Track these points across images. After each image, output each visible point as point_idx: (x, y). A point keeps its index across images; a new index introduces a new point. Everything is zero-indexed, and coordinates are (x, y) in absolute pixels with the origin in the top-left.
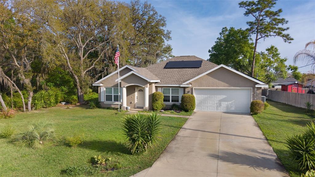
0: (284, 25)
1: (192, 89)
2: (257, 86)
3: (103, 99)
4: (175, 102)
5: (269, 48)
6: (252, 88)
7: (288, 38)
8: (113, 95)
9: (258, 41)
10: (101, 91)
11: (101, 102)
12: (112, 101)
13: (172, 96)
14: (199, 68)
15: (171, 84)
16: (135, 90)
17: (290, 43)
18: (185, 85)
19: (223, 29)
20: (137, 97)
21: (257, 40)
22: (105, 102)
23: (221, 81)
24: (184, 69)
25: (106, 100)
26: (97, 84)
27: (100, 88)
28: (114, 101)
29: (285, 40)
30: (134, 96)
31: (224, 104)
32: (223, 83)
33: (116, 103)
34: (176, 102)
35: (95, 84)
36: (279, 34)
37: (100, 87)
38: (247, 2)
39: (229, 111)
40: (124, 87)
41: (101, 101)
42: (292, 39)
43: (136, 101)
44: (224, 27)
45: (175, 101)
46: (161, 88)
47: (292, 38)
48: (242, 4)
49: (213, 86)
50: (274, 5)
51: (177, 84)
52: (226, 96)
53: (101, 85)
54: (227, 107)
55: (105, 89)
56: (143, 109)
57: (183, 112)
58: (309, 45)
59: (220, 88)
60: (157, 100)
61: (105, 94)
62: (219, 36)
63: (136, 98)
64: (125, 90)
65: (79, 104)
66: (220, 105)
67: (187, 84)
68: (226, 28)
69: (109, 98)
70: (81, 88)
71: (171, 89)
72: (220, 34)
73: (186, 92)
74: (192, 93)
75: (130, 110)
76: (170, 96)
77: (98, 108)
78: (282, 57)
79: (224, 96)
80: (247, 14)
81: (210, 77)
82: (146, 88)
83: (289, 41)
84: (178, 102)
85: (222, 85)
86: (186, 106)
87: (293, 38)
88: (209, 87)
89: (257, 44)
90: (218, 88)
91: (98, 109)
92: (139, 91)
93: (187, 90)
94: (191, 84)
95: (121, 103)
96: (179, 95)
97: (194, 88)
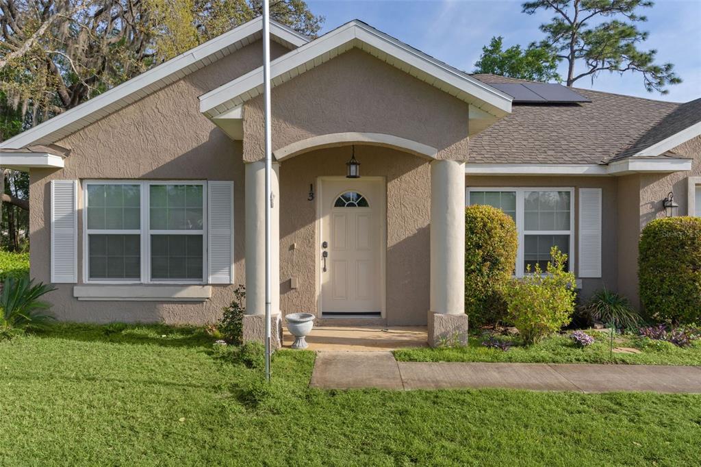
0: (639, 41)
1: (683, 185)
3: (65, 265)
7: (661, 77)
8: (145, 232)
11: (53, 287)
12: (138, 276)
13: (526, 238)
16: (312, 196)
17: (665, 92)
18: (651, 158)
20: (325, 245)
21: (570, 81)
22: (80, 283)
25: (92, 275)
26: (16, 152)
27: (48, 186)
28: (153, 276)
29: (651, 83)
30: (310, 240)
33: (177, 289)
37: (43, 181)
41: (53, 281)
42: (678, 81)
43: (321, 278)
53: (55, 160)
61: (87, 232)
63: (322, 250)
67: (667, 157)
71: (523, 190)
73: (644, 210)
74: (686, 210)
75: (310, 339)
77: (28, 331)
80: (530, 7)
82: (452, 161)
92: (339, 203)
93: (649, 196)
94: (669, 155)
95: (208, 292)
96: (571, 233)
97: (692, 182)
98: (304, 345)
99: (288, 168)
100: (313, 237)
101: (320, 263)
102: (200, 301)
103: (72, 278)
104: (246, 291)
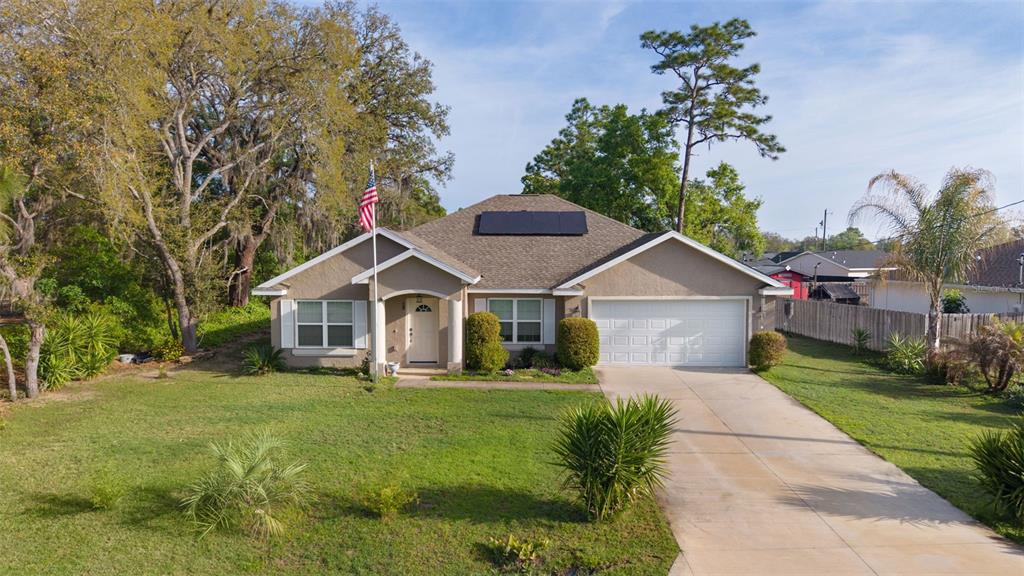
0: (758, 106)
1: (585, 301)
2: (766, 292)
3: (288, 339)
4: (527, 340)
5: (716, 169)
6: (750, 298)
7: (770, 145)
8: (325, 325)
9: (693, 150)
10: (282, 314)
11: (283, 350)
12: (321, 344)
13: (519, 323)
14: (581, 235)
15: (521, 288)
16: (404, 308)
17: (775, 158)
18: (565, 290)
19: (577, 102)
20: (411, 330)
21: (689, 146)
22: (295, 348)
23: (666, 278)
24: (538, 238)
25: (300, 344)
26: (267, 289)
27: (279, 302)
28: (329, 344)
29: (763, 150)
30: (403, 328)
31: (675, 344)
32: (673, 285)
33: (340, 351)
34: (531, 340)
35: (261, 289)
36: (749, 133)
37: (276, 300)
38: (664, 33)
39: (686, 362)
40: (380, 300)
41: (283, 347)
42: (783, 150)
43: (408, 344)
44: (580, 97)
45: (529, 338)
46: (484, 300)
47: (781, 146)
48: (648, 39)
49: (645, 294)
50: (739, 52)
51: (537, 288)
52: (678, 322)
53: (282, 292)
54: (683, 351)
55: (295, 307)
56: (446, 368)
57: (568, 373)
58: (877, 182)
59: (664, 298)
60: (483, 340)
61: (297, 324)
62: (565, 124)
63: (409, 332)
64: (380, 310)
65: (186, 359)
66: (664, 346)
67: (573, 288)
68: (584, 100)
69: (310, 335)
70: (189, 301)
71: (515, 300)
72: (569, 118)
73: (567, 312)
74: (586, 315)
75: (398, 373)
76: (511, 323)
77: (278, 371)
78: (748, 196)
79: (675, 322)
80: (659, 68)
81: (636, 267)
82: (455, 302)
83: (775, 154)
84: (539, 340)
85: (669, 290)
86: (576, 353)
87: (786, 148)
88: (633, 294)
89: (691, 158)
90: (659, 298)
91: (278, 374)
92: (418, 310)
93: (569, 306)
94: (581, 286)
95: (355, 352)
96: (541, 321)
97: (590, 299)
98: (395, 375)
99: (389, 304)
100: (404, 325)
101: (408, 338)
102: (351, 356)
103: (290, 346)
104: (371, 353)
